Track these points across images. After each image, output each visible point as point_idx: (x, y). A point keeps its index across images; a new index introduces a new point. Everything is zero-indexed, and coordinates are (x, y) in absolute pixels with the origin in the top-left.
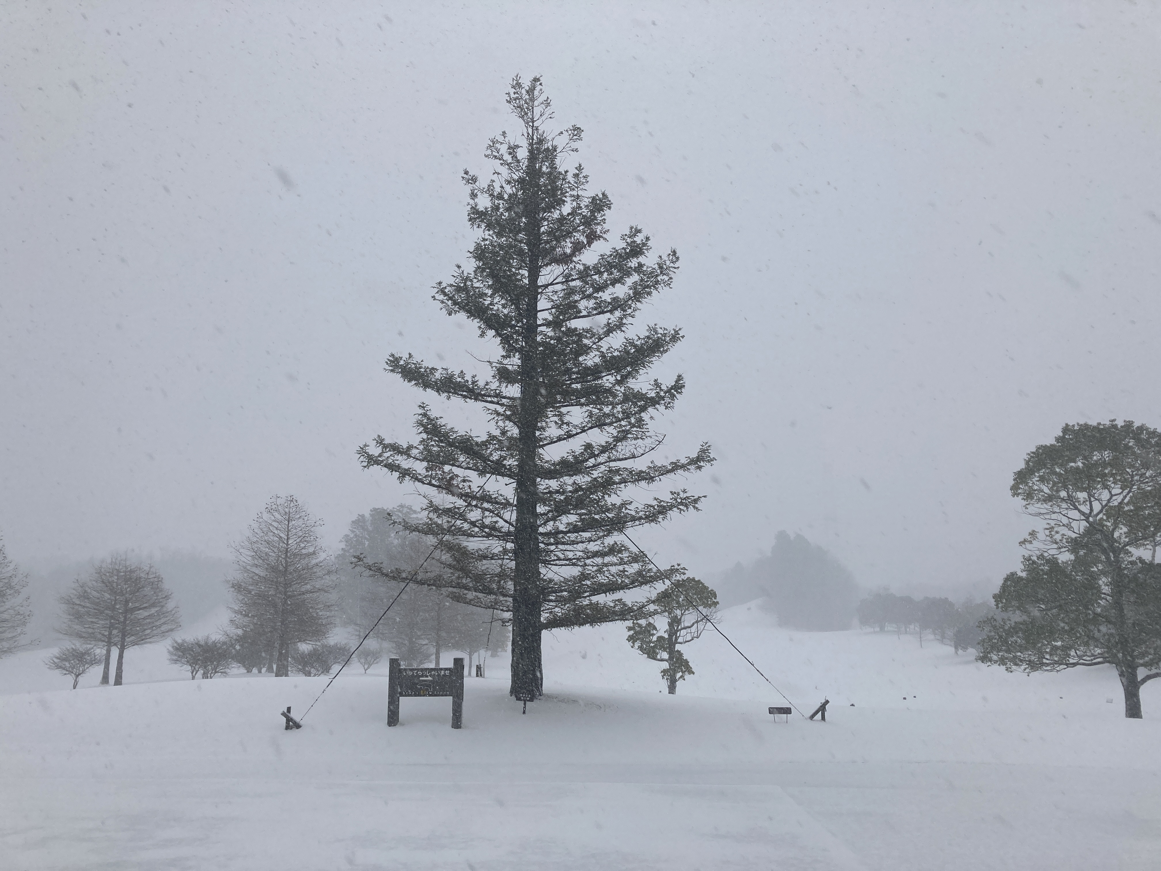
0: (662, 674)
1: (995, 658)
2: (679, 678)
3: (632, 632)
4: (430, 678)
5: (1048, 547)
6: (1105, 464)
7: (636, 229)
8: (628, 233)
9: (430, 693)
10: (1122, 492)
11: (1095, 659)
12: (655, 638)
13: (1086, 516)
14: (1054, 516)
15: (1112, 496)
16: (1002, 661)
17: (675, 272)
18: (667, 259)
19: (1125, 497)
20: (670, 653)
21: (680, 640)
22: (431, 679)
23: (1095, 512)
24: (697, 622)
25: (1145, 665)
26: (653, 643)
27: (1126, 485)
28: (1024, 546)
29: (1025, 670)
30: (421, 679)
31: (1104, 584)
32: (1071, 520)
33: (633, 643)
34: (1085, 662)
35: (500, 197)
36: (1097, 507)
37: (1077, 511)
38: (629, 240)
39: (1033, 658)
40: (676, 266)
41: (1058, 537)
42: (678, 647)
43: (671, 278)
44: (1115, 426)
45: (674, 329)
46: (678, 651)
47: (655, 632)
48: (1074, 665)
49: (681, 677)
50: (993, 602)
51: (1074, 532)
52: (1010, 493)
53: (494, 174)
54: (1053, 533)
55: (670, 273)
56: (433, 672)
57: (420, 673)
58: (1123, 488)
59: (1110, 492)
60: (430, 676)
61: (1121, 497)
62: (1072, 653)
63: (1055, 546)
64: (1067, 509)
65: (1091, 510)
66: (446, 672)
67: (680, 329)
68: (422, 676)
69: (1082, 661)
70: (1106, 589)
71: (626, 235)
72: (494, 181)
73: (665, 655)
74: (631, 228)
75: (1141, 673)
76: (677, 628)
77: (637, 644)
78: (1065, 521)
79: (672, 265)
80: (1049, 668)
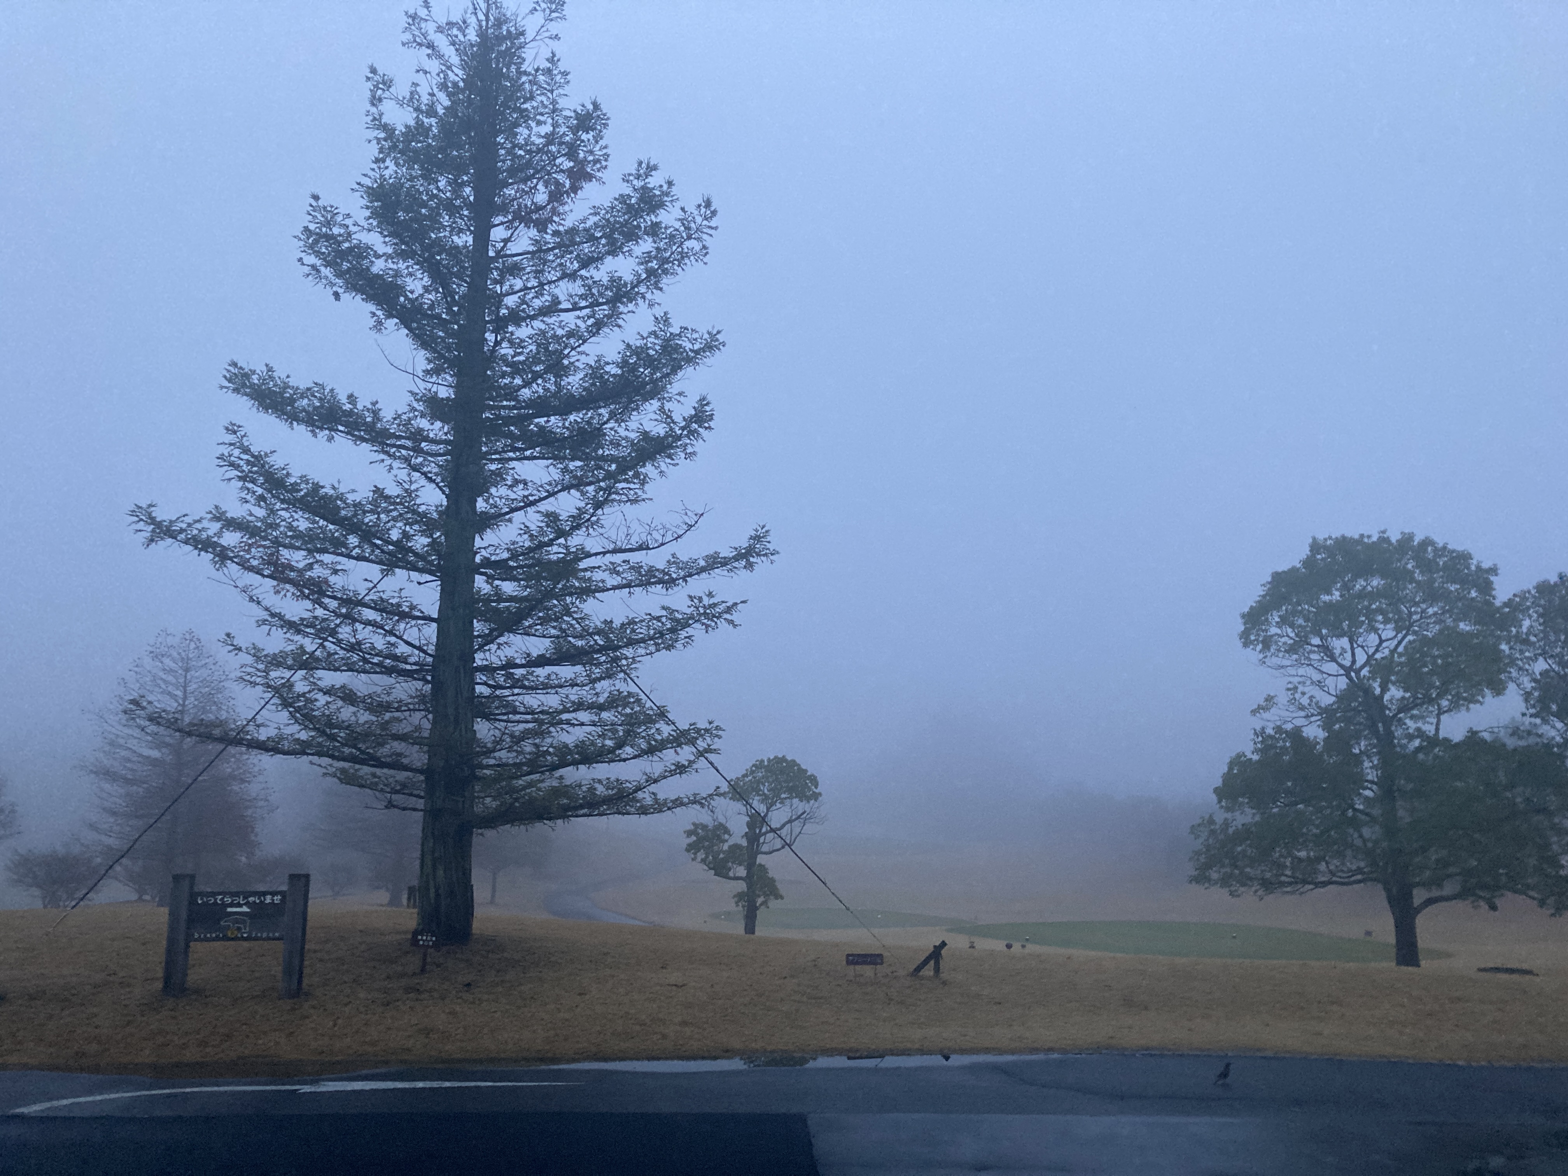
0: (736, 899)
1: (1215, 876)
2: (761, 905)
3: (694, 838)
4: (245, 909)
5: (1295, 715)
6: (1373, 596)
7: (648, 167)
8: (634, 172)
9: (245, 935)
10: (1396, 636)
11: (1353, 876)
12: (726, 847)
13: (1347, 671)
14: (1301, 671)
15: (1381, 641)
16: (1225, 881)
17: (711, 236)
18: (696, 212)
19: (1400, 643)
20: (749, 868)
21: (765, 848)
22: (248, 910)
23: (1359, 664)
24: (790, 821)
25: (1423, 884)
26: (724, 852)
27: (1403, 625)
28: (1258, 714)
29: (1256, 891)
30: (229, 910)
31: (1370, 769)
32: (1325, 676)
33: (695, 854)
34: (1342, 880)
35: (431, 112)
36: (1361, 658)
37: (1334, 664)
38: (638, 184)
39: (1268, 875)
40: (713, 223)
41: (1305, 701)
42: (761, 859)
43: (704, 247)
44: (1387, 540)
45: (709, 333)
46: (760, 865)
47: (726, 836)
48: (1324, 884)
49: (764, 903)
50: (1214, 798)
51: (1330, 694)
52: (1239, 644)
53: (418, 71)
54: (1297, 696)
55: (705, 237)
56: (251, 899)
57: (228, 900)
58: (1398, 630)
59: (1380, 637)
60: (247, 904)
61: (1395, 642)
62: (1322, 866)
63: (1303, 714)
64: (1319, 661)
65: (1354, 662)
66: (275, 898)
67: (719, 332)
68: (232, 905)
69: (1334, 879)
70: (1372, 775)
71: (630, 175)
72: (417, 85)
73: (742, 871)
74: (640, 163)
75: (1419, 896)
76: (760, 831)
77: (701, 855)
78: (1316, 676)
79: (705, 222)
80: (1288, 889)
